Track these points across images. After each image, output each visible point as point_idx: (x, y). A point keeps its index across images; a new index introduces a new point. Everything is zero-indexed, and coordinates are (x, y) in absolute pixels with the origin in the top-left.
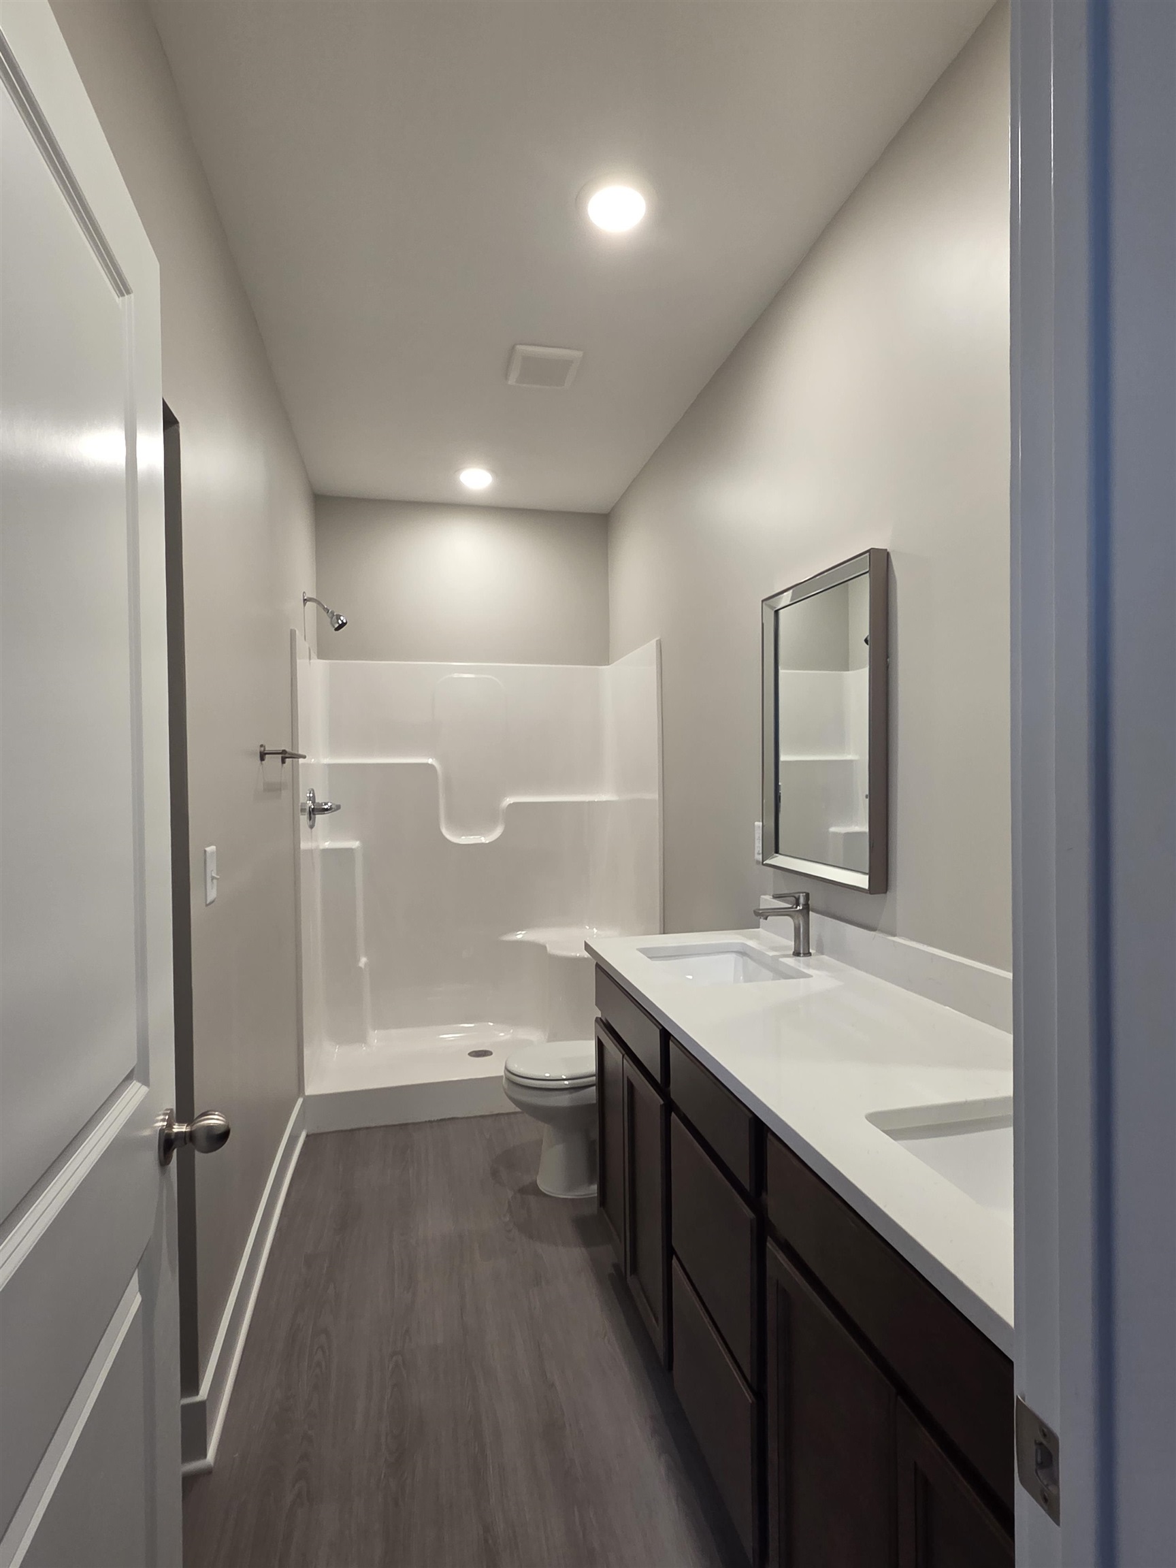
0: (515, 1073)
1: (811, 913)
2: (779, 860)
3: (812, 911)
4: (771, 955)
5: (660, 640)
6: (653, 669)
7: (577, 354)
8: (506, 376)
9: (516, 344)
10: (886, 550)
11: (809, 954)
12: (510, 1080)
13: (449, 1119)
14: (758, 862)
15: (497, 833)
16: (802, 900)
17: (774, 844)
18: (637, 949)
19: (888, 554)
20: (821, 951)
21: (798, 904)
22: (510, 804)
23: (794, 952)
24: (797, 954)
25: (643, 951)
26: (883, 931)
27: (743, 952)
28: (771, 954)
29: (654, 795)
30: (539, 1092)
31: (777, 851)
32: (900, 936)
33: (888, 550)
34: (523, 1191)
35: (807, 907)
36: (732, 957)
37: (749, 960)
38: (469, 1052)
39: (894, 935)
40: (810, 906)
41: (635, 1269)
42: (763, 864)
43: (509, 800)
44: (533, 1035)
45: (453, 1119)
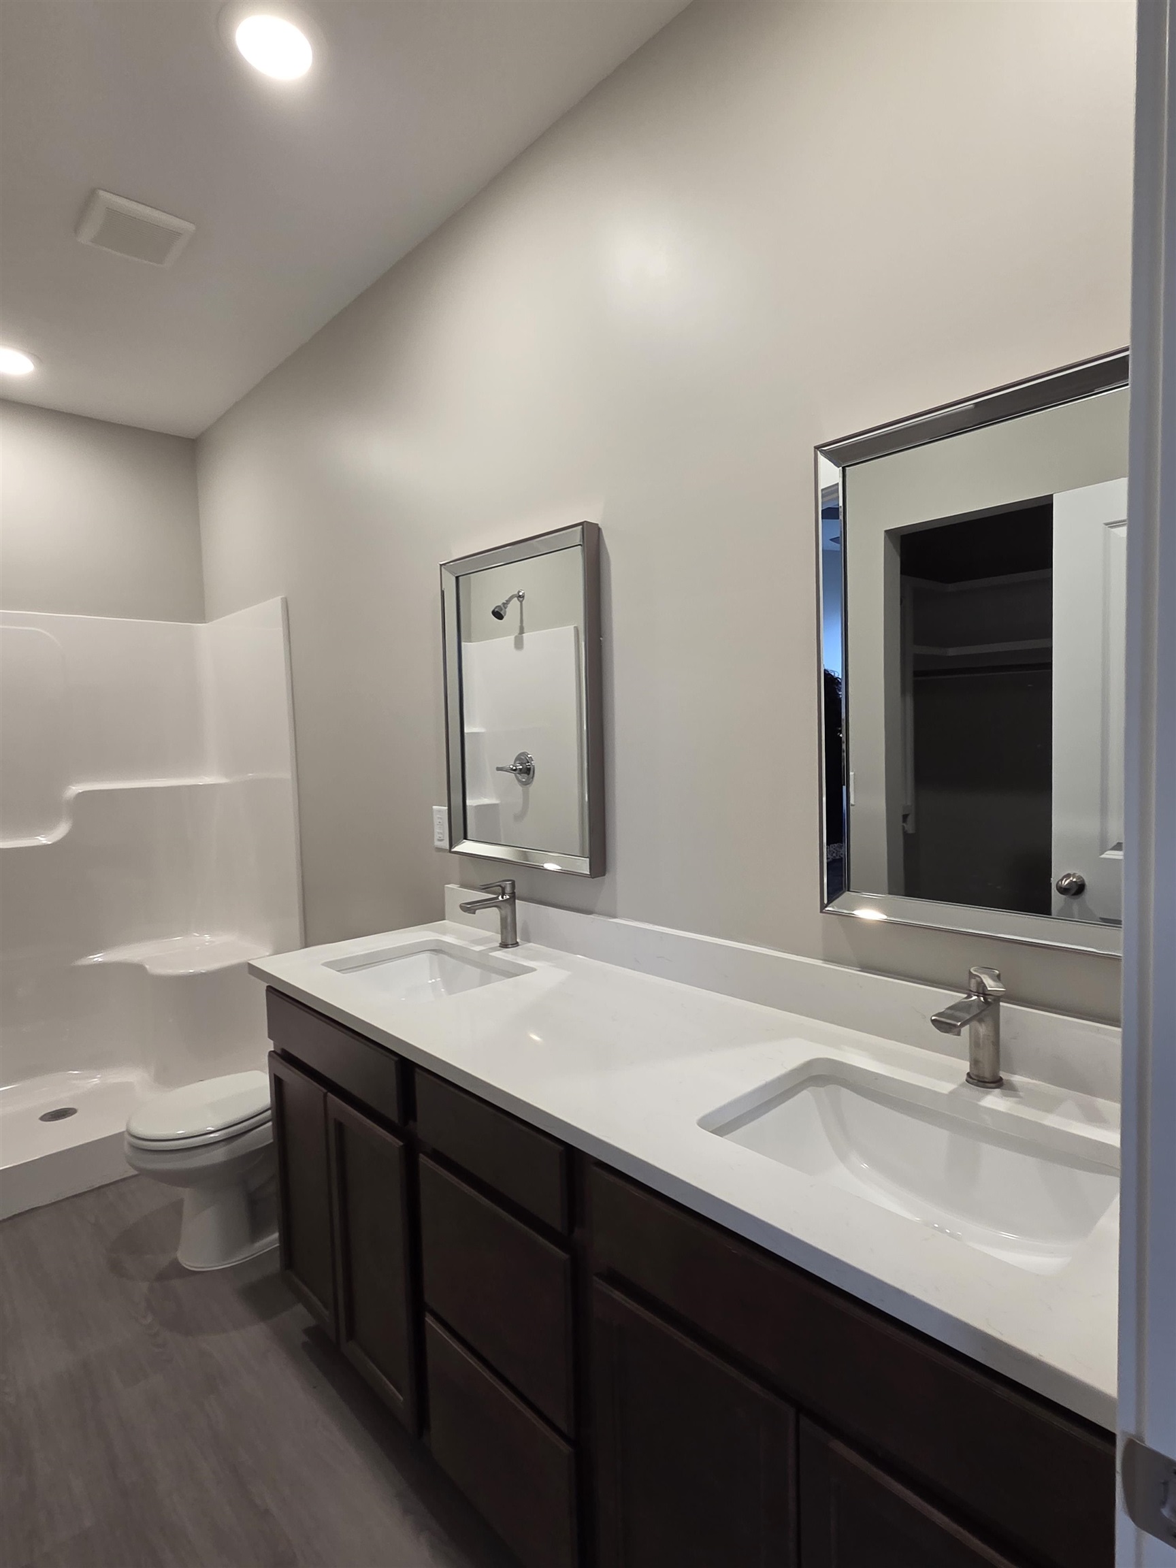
0: (143, 1137)
1: (517, 901)
2: (466, 847)
3: (518, 899)
4: (478, 950)
5: (286, 598)
6: (279, 630)
7: (191, 227)
8: (77, 228)
9: (99, 189)
10: (597, 524)
11: (516, 944)
12: (134, 1147)
13: (27, 1212)
14: (439, 850)
15: (60, 831)
16: (508, 890)
17: (459, 828)
18: (323, 964)
19: (599, 529)
20: (527, 939)
21: (503, 894)
22: (80, 793)
23: (500, 944)
24: (504, 945)
25: (329, 965)
26: (600, 914)
27: (438, 950)
28: (478, 948)
29: (286, 774)
30: (179, 1155)
31: (465, 838)
32: (621, 917)
33: (600, 526)
34: (162, 1277)
35: (513, 896)
36: (425, 956)
37: (446, 957)
38: (40, 1116)
39: (615, 917)
40: (516, 894)
41: (351, 1334)
42: (450, 852)
43: (76, 789)
44: (133, 1077)
45: (32, 1209)
